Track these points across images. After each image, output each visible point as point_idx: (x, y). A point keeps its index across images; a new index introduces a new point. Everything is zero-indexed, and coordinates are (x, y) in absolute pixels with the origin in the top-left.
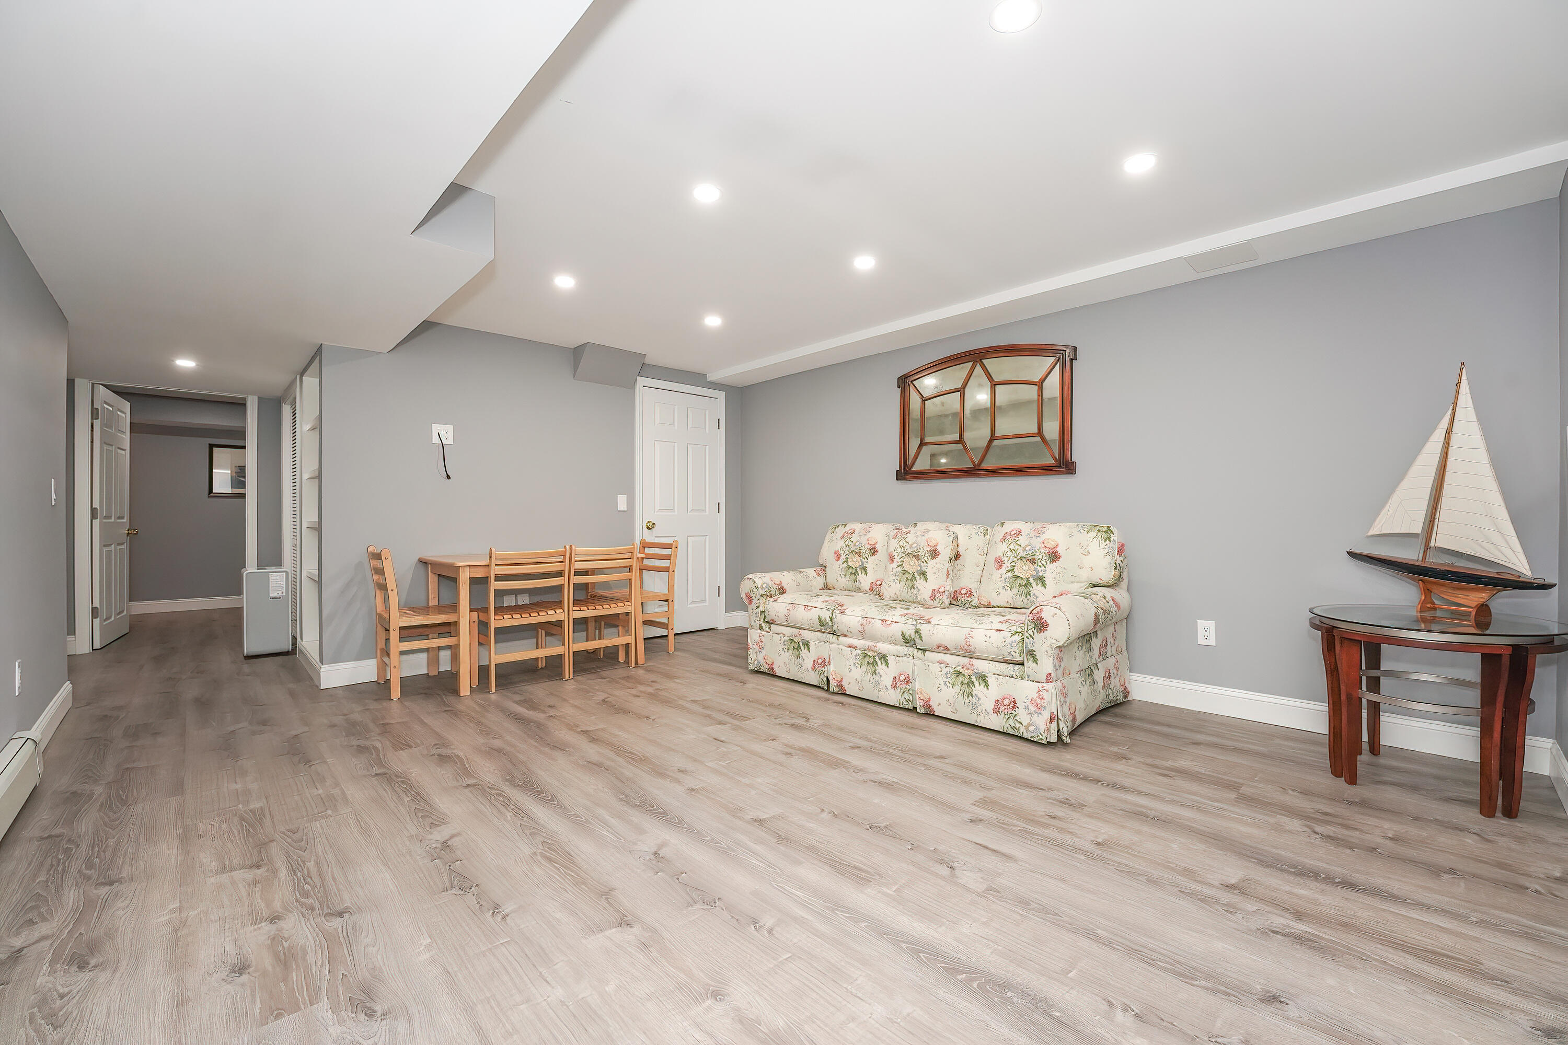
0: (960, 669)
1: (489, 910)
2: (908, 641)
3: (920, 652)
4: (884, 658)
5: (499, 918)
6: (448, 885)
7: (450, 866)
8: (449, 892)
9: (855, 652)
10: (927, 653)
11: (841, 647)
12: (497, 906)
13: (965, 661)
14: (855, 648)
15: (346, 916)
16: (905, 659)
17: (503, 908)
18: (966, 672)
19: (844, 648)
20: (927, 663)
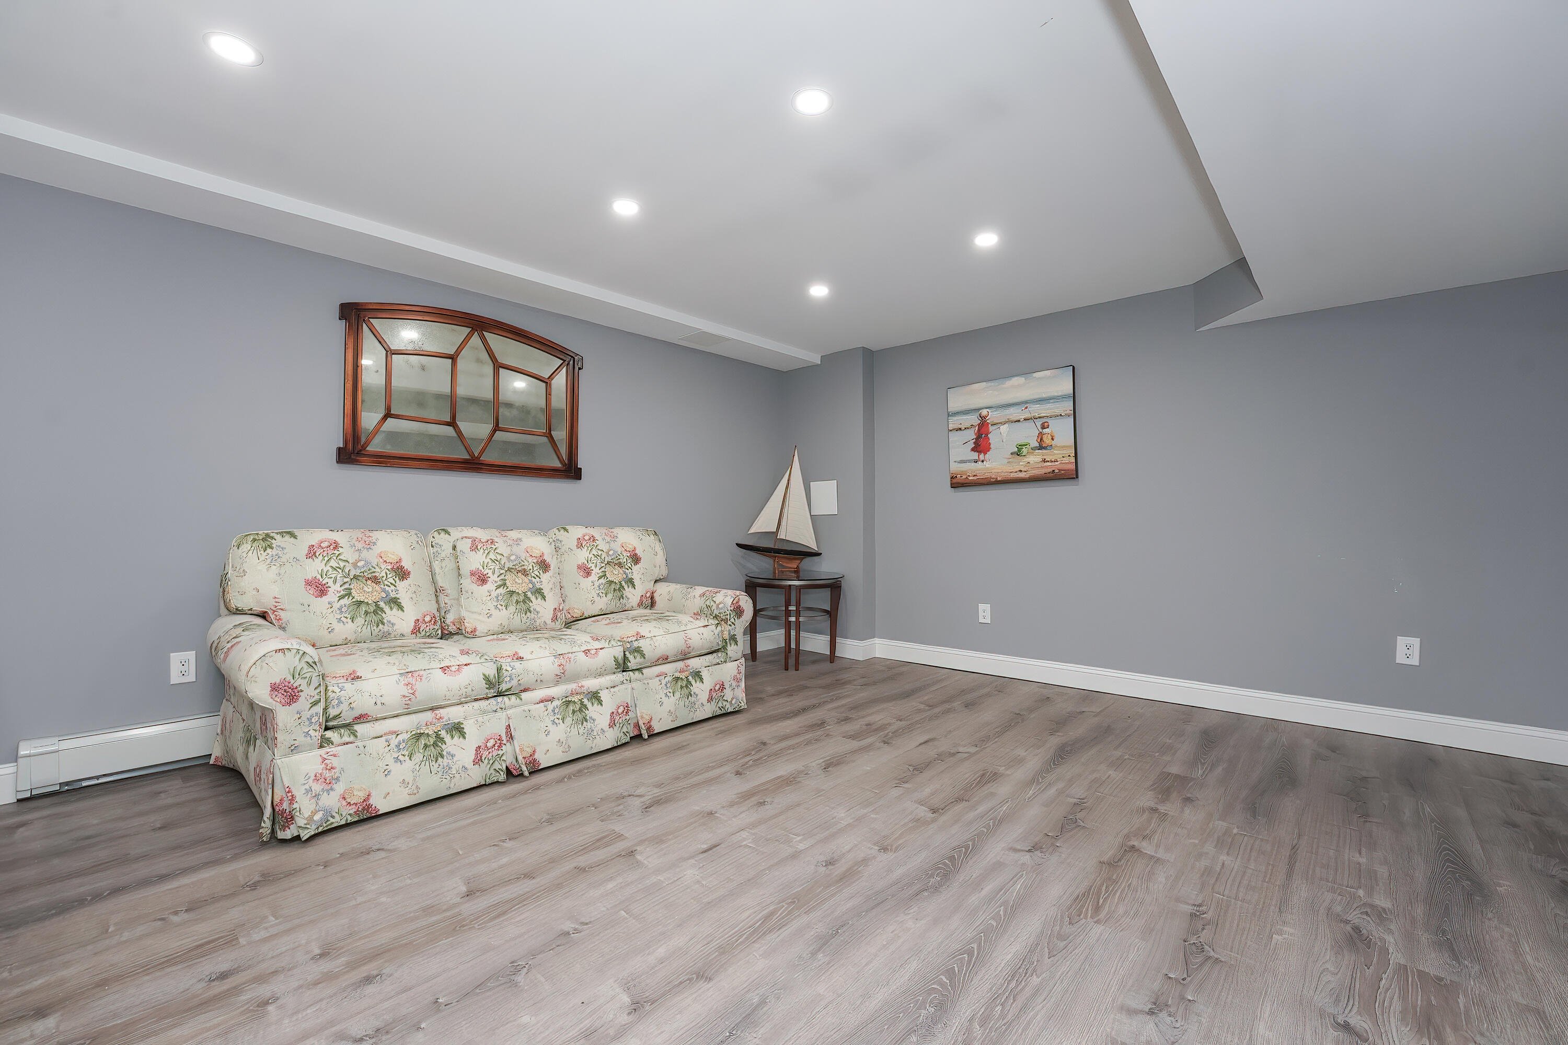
0: (677, 675)
1: (1203, 918)
2: (623, 666)
3: (637, 673)
4: (595, 696)
5: (1204, 908)
6: (1209, 964)
7: (1184, 979)
8: (1216, 956)
9: (551, 706)
10: (644, 671)
11: (526, 708)
12: (1193, 915)
13: (680, 665)
14: (551, 700)
15: (1340, 1020)
16: (621, 687)
17: (1190, 911)
18: (683, 676)
19: (533, 707)
20: (646, 682)
